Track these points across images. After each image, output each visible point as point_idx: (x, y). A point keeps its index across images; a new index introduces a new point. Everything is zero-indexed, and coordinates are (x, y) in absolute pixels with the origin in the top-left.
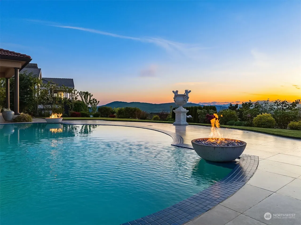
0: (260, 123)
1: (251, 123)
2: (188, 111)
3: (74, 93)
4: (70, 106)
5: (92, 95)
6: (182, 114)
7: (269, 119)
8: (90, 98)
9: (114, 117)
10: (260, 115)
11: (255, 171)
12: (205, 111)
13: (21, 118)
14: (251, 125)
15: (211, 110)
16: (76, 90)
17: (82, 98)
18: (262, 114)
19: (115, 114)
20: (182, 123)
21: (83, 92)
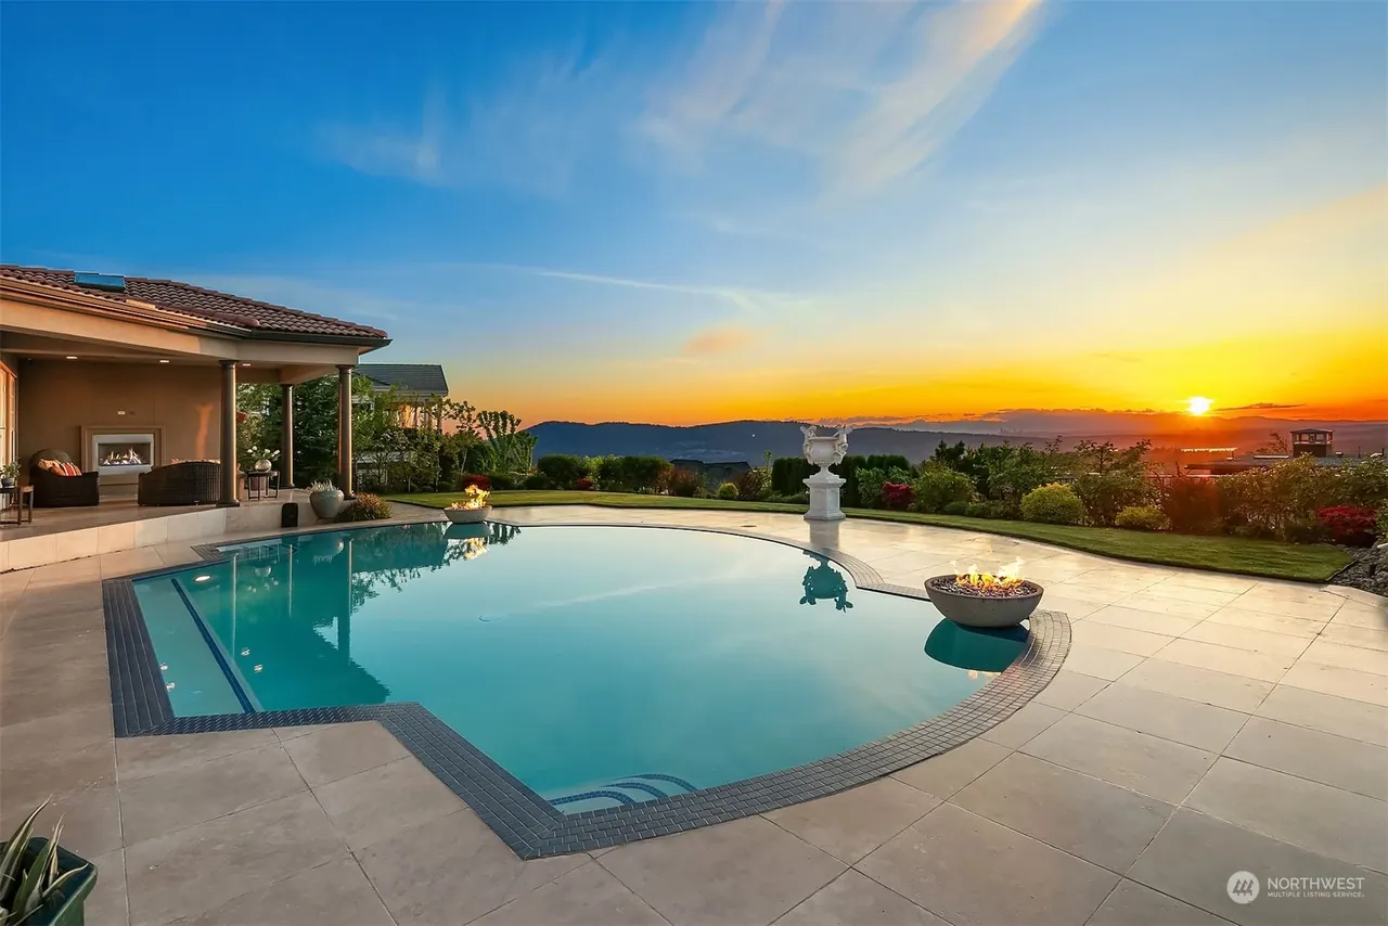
0: (1042, 511)
1: (1016, 510)
2: (844, 481)
3: (469, 419)
4: (456, 458)
5: (519, 421)
6: (828, 491)
7: (1066, 499)
8: (513, 429)
9: (586, 487)
10: (1040, 488)
11: (1070, 646)
12: (877, 473)
13: (364, 509)
14: (1015, 516)
15: (895, 469)
16: (473, 409)
17: (488, 430)
18: (1044, 485)
19: (590, 478)
20: (829, 515)
21: (490, 414)
